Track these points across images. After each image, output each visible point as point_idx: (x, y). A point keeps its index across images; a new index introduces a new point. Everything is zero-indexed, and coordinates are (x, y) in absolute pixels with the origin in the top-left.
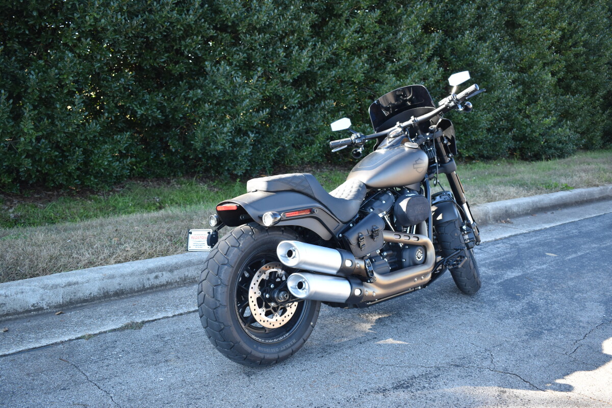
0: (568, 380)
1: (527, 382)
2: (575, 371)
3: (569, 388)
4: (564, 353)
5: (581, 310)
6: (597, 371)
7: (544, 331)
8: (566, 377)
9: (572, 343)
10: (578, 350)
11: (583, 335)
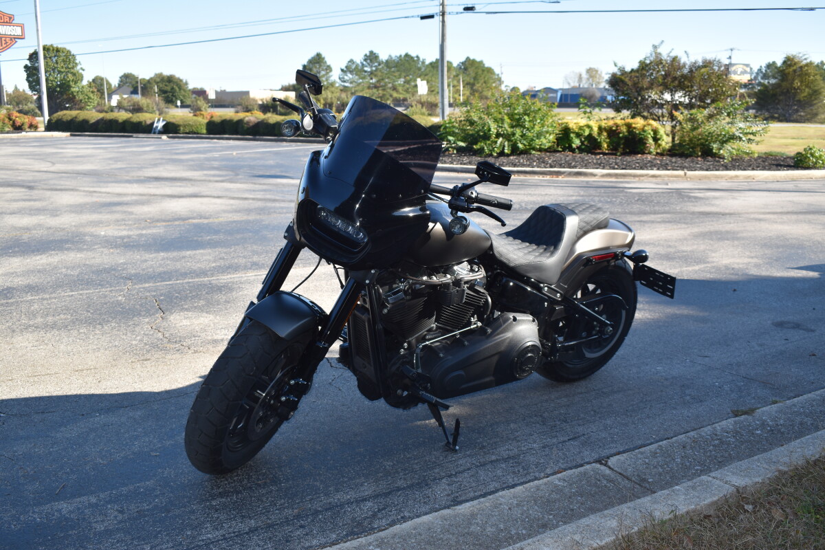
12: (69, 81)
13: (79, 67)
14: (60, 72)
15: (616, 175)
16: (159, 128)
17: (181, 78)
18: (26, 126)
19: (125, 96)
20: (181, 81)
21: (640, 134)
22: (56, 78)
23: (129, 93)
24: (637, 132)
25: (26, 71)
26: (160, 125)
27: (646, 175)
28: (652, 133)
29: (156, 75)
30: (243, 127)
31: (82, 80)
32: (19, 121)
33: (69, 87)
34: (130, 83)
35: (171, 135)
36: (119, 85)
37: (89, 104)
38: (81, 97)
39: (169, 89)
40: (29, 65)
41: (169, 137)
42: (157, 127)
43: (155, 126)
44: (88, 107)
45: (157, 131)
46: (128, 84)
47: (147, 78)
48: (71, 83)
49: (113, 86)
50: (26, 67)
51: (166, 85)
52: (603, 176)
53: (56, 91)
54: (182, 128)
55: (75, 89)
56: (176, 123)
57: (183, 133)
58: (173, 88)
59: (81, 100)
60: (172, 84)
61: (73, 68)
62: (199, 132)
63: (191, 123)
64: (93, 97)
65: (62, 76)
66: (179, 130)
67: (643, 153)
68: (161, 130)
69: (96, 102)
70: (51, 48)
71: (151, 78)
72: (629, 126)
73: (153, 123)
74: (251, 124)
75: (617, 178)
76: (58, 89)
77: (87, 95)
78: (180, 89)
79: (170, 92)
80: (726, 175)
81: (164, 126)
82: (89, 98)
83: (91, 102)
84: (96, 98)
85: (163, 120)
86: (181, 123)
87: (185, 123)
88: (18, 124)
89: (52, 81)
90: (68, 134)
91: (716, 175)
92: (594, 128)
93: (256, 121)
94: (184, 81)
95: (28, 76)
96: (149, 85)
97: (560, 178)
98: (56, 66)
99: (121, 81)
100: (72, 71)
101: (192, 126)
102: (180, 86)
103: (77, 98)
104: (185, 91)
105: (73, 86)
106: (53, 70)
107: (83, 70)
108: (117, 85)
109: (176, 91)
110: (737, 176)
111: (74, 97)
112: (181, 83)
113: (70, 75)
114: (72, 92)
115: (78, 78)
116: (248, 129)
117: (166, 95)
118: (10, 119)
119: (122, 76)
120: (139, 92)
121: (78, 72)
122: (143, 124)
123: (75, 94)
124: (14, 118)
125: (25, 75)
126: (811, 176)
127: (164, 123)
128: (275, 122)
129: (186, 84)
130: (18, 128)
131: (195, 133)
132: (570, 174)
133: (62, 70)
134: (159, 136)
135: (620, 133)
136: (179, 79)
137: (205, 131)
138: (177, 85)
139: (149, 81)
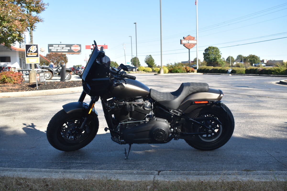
12: (216, 58)
13: (220, 53)
14: (214, 55)
16: (230, 72)
17: (257, 56)
18: (190, 71)
19: (238, 63)
20: (257, 57)
22: (212, 57)
23: (240, 61)
25: (204, 55)
26: (230, 71)
29: (250, 55)
30: (257, 71)
31: (221, 57)
32: (188, 69)
33: (217, 59)
34: (240, 58)
35: (233, 74)
36: (237, 59)
37: (222, 65)
38: (220, 63)
39: (253, 60)
40: (205, 53)
41: (232, 75)
42: (229, 71)
43: (228, 71)
44: (222, 66)
45: (229, 73)
46: (240, 59)
47: (246, 56)
48: (217, 58)
49: (235, 59)
50: (204, 53)
51: (252, 59)
53: (212, 61)
54: (237, 72)
55: (218, 60)
56: (235, 70)
57: (237, 74)
58: (254, 60)
59: (220, 64)
60: (254, 58)
61: (218, 53)
62: (243, 73)
63: (240, 70)
64: (224, 63)
65: (215, 56)
66: (236, 72)
68: (231, 72)
69: (225, 64)
70: (212, 47)
71: (248, 57)
73: (228, 70)
74: (260, 70)
76: (213, 60)
77: (222, 62)
78: (257, 60)
79: (253, 61)
81: (232, 71)
82: (223, 63)
83: (223, 64)
84: (225, 63)
85: (231, 69)
86: (237, 70)
87: (238, 70)
88: (188, 70)
89: (211, 58)
90: (202, 74)
93: (262, 69)
94: (258, 57)
95: (204, 56)
96: (247, 59)
98: (213, 53)
99: (237, 58)
100: (218, 54)
101: (241, 71)
102: (257, 59)
103: (219, 63)
104: (258, 61)
105: (218, 59)
106: (212, 54)
107: (221, 54)
108: (236, 59)
109: (255, 60)
111: (218, 63)
112: (257, 58)
113: (217, 56)
114: (217, 61)
115: (220, 56)
116: (259, 72)
117: (251, 62)
118: (186, 69)
119: (238, 56)
120: (243, 61)
121: (220, 55)
122: (225, 70)
123: (218, 62)
124: (187, 68)
125: (203, 56)
127: (232, 70)
128: (268, 69)
129: (259, 58)
130: (188, 72)
131: (242, 73)
133: (215, 54)
134: (228, 74)
136: (256, 56)
137: (245, 73)
138: (256, 58)
139: (247, 57)
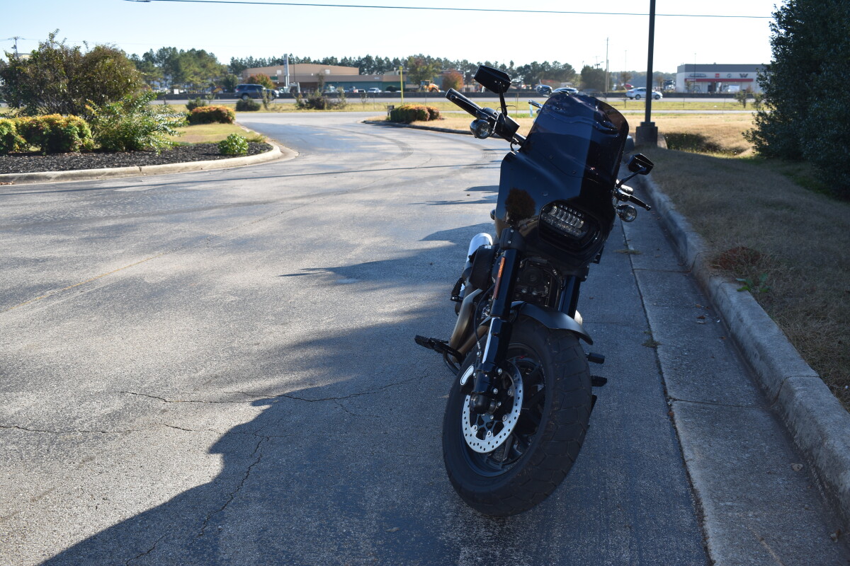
0: (257, 410)
1: (296, 398)
2: (254, 421)
3: (255, 404)
4: (271, 439)
5: (265, 530)
6: (228, 428)
7: (308, 462)
8: (260, 412)
9: (264, 456)
10: (254, 447)
11: (251, 474)
15: (72, 176)
21: (65, 130)
24: (62, 128)
27: (103, 173)
28: (78, 129)
52: (58, 178)
67: (69, 151)
72: (51, 122)
75: (74, 180)
80: (178, 167)
91: (168, 168)
92: (12, 126)
97: (10, 184)
110: (186, 168)
126: (244, 163)
132: (20, 179)
135: (43, 131)
